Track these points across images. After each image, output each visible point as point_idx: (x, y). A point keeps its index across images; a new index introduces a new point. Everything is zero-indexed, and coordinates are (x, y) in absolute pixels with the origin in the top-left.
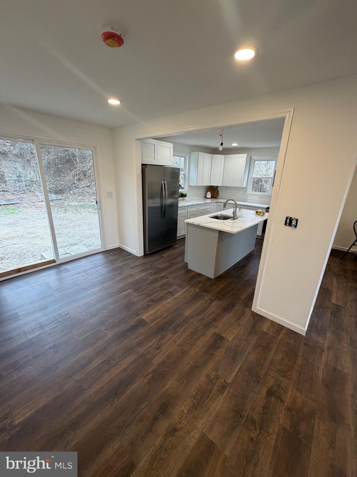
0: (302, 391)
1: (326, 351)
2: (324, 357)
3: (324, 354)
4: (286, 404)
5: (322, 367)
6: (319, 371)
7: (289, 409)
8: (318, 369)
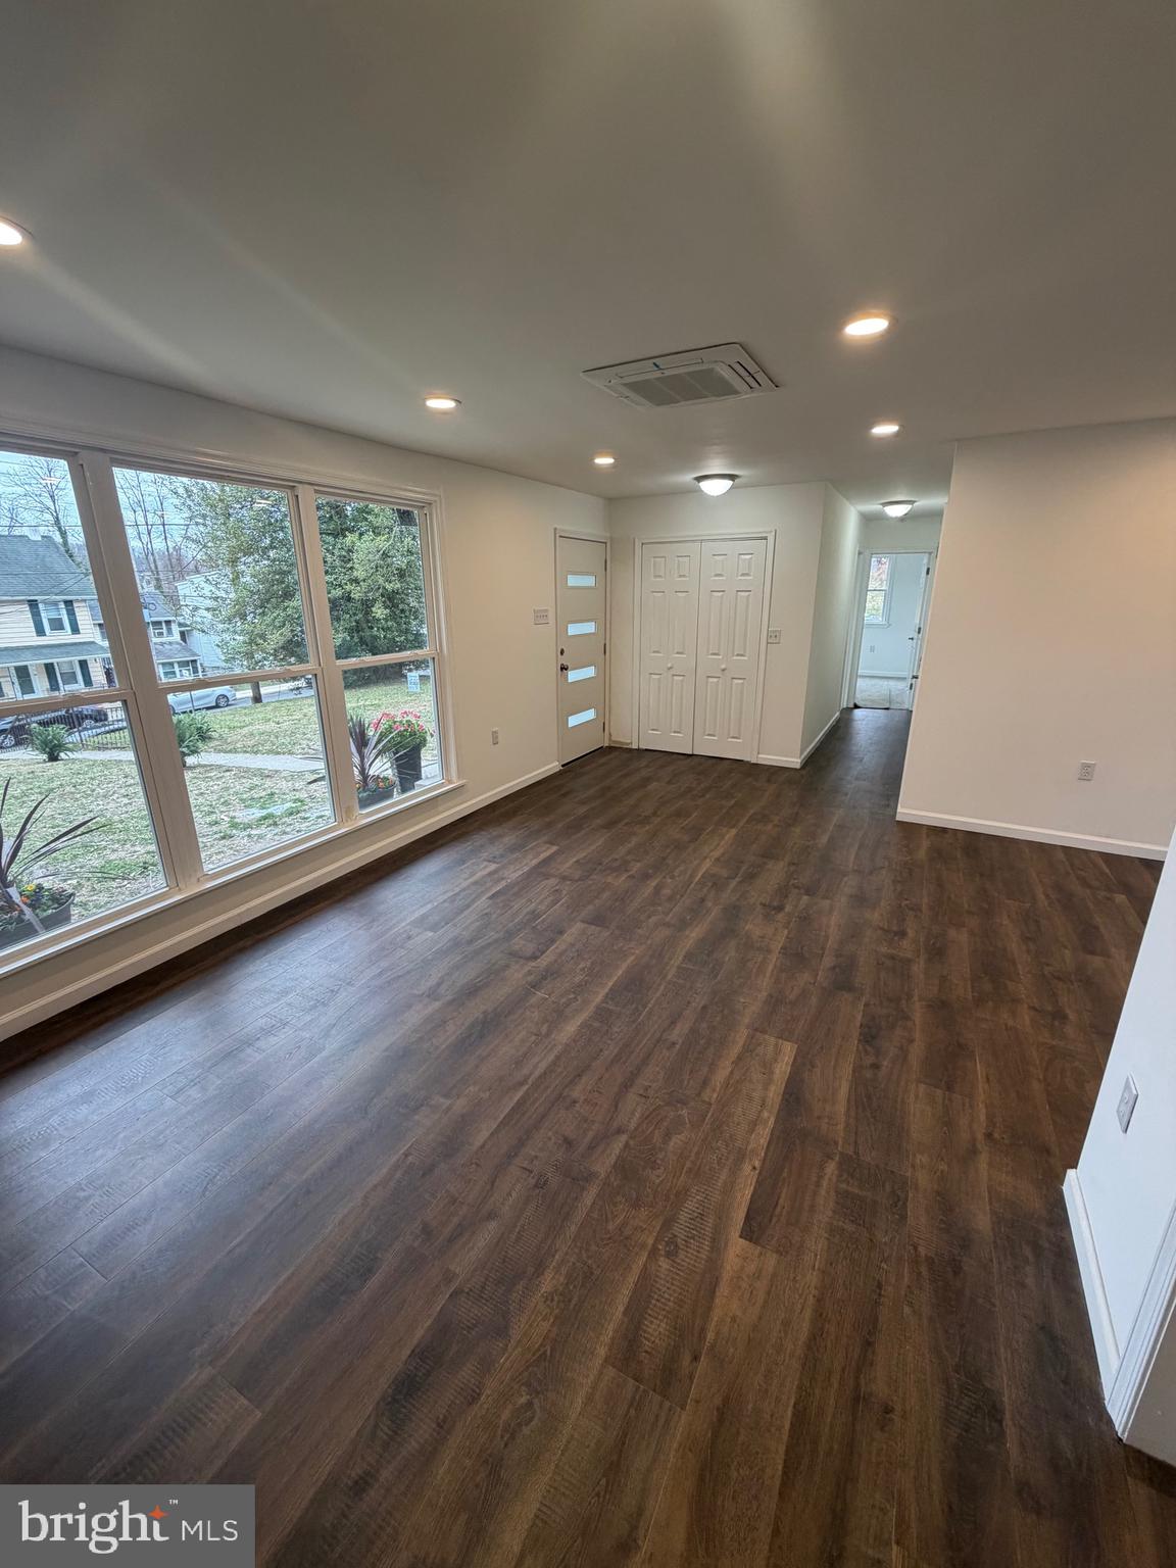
0: (1006, 1029)
1: (980, 1136)
2: (983, 1118)
3: (985, 1125)
4: (1026, 1006)
5: (981, 1086)
6: (984, 1074)
7: (1016, 1001)
8: (988, 1079)
